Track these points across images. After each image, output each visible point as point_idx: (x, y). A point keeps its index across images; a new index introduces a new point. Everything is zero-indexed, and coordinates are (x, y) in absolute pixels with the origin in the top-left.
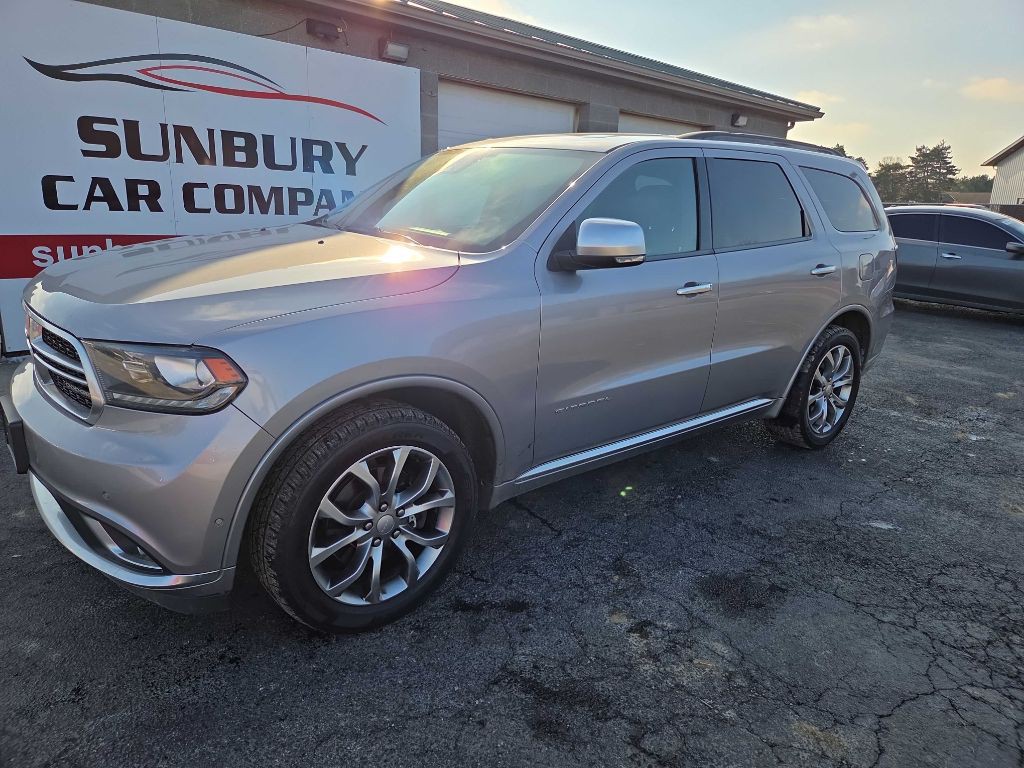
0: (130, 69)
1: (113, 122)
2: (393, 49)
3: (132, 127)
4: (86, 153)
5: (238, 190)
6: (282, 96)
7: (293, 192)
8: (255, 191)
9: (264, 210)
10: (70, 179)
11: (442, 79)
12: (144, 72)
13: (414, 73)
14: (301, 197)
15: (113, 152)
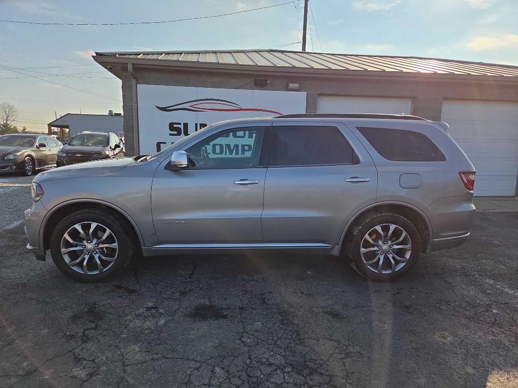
0: (187, 106)
1: (180, 124)
2: (292, 85)
3: (186, 125)
4: (171, 135)
5: (221, 146)
6: (241, 110)
7: (243, 146)
8: (228, 146)
9: (231, 153)
10: (165, 143)
11: (320, 95)
12: (191, 106)
13: (303, 95)
14: (246, 148)
15: (179, 134)
